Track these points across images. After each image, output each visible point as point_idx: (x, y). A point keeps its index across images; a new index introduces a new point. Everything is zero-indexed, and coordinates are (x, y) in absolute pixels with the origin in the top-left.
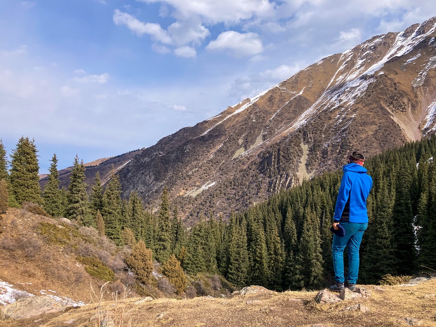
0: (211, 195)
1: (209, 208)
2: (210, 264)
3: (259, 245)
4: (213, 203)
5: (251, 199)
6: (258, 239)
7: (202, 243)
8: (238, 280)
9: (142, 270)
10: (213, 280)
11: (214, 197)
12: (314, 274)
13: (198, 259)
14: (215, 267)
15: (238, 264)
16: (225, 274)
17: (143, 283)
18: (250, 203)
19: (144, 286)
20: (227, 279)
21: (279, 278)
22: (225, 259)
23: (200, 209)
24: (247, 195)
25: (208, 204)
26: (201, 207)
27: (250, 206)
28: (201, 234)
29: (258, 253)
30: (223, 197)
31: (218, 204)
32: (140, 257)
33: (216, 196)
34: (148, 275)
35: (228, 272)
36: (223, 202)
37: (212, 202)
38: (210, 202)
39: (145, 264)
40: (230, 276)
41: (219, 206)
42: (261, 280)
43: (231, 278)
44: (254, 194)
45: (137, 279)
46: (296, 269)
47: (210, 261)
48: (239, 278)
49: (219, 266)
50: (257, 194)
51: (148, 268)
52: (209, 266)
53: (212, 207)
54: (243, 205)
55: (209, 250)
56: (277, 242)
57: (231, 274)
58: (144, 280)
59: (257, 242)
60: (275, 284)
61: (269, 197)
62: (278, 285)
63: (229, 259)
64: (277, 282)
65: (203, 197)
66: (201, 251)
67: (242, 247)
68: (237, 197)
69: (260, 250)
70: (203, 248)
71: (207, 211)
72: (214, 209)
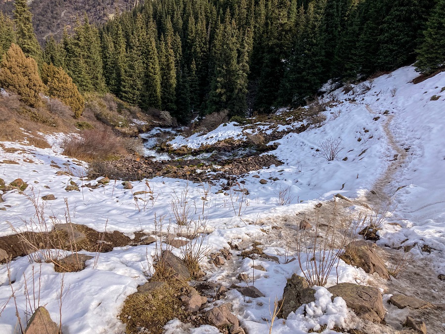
0: (52, 3)
1: (52, 20)
2: (98, 81)
3: (151, 58)
4: (56, 14)
5: (105, 10)
6: (150, 52)
7: (83, 55)
8: (135, 99)
9: (26, 87)
10: (105, 99)
11: (56, 5)
12: (239, 86)
13: (82, 76)
14: (103, 85)
15: (133, 81)
16: (117, 92)
17: (32, 106)
18: (104, 15)
19: (34, 110)
20: (121, 98)
21: (173, 95)
22: (114, 75)
23: (39, 20)
24: (99, 5)
25: (49, 15)
26: (40, 17)
27: (105, 18)
28: (80, 44)
29: (150, 68)
30: (69, 6)
31: (63, 15)
32: (18, 69)
33: (59, 5)
34: (36, 94)
35: (121, 90)
36: (69, 12)
37: (55, 12)
38: (52, 12)
39: (29, 79)
40: (124, 94)
41: (65, 18)
42: (155, 98)
43: (126, 97)
44: (108, 4)
45: (21, 100)
46: (218, 82)
47: (97, 78)
48: (136, 96)
49: (108, 83)
50: (112, 4)
51: (35, 85)
52: (97, 83)
53: (56, 18)
54: (96, 18)
55: (94, 64)
56: (170, 55)
57: (125, 92)
58: (32, 102)
59: (148, 55)
60: (168, 102)
61: (127, 8)
62: (172, 102)
63: (119, 75)
64: (171, 100)
65: (41, 4)
66: (85, 65)
67: (136, 61)
68: (87, 7)
69: (153, 64)
70: (86, 62)
71: (50, 24)
72: (59, 21)
